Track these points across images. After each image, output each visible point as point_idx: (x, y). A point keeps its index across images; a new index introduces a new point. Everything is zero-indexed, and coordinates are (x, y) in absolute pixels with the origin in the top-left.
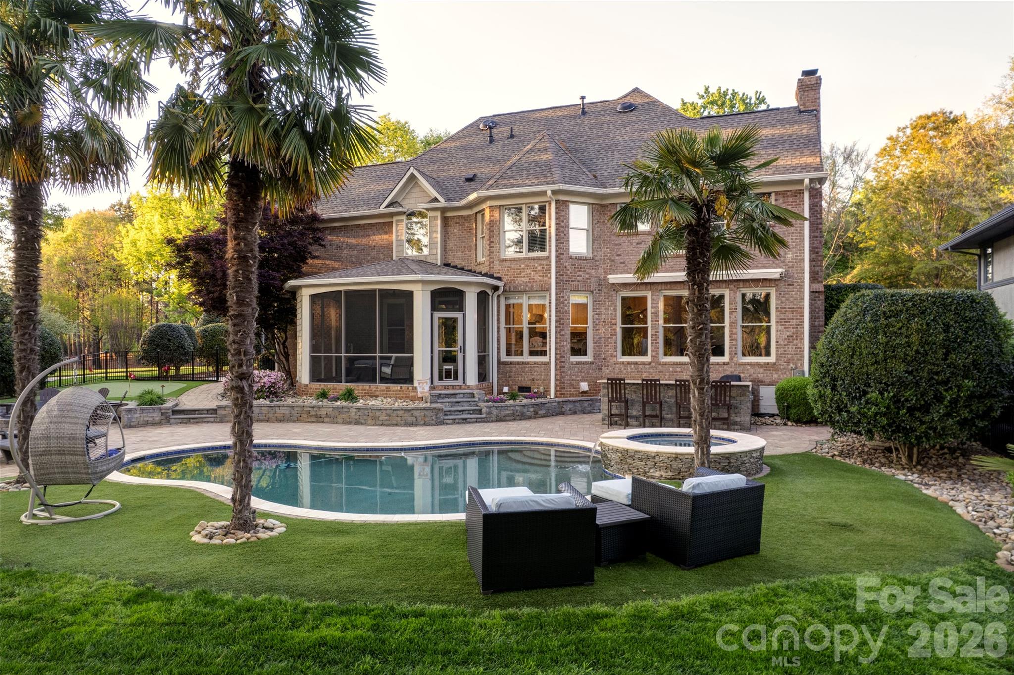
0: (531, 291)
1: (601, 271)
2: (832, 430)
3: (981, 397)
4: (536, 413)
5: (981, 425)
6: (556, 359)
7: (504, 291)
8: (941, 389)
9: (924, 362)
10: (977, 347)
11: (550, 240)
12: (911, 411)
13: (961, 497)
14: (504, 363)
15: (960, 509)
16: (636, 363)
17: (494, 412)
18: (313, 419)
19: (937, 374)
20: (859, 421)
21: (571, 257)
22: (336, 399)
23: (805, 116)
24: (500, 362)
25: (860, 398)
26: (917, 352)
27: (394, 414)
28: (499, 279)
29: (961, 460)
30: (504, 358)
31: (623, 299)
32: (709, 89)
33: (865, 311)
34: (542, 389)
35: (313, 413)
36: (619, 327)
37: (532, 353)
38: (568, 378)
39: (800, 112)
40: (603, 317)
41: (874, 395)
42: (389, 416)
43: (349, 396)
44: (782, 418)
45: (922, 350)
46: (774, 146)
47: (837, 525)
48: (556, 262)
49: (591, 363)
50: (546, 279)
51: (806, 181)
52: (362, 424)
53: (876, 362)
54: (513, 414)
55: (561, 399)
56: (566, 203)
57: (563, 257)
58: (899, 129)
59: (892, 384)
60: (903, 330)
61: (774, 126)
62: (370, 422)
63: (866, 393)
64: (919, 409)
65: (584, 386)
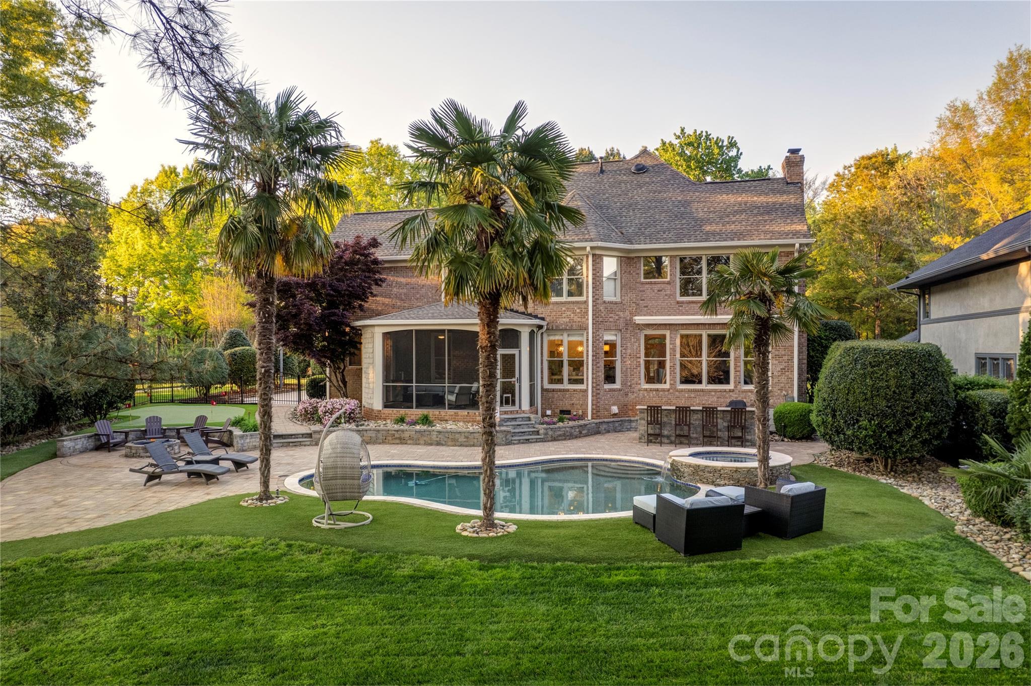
0: (571, 329)
1: (627, 313)
2: (830, 447)
3: (935, 424)
4: (581, 433)
5: (935, 443)
6: (593, 387)
7: (548, 329)
8: (910, 418)
9: (899, 399)
10: (933, 388)
11: (587, 287)
12: (890, 434)
13: (925, 494)
14: (547, 390)
15: (926, 502)
16: (657, 390)
17: (550, 433)
18: (398, 441)
19: (907, 408)
20: (853, 441)
21: (604, 302)
22: (414, 423)
23: (792, 188)
24: (543, 390)
25: (854, 425)
26: (894, 392)
27: (471, 437)
28: (543, 319)
29: (918, 467)
30: (547, 386)
31: (646, 335)
32: (685, 131)
33: (856, 360)
34: (580, 412)
35: (397, 435)
36: (642, 359)
37: (571, 381)
38: (602, 402)
39: (788, 183)
40: (629, 351)
41: (864, 423)
42: (467, 438)
43: (426, 420)
44: (780, 435)
45: (897, 391)
46: (768, 213)
47: (858, 513)
48: (593, 306)
49: (620, 390)
50: (584, 320)
51: (797, 246)
52: (442, 445)
53: (866, 399)
54: (564, 435)
55: (598, 421)
56: (601, 256)
57: (599, 301)
58: (845, 168)
59: (877, 415)
60: (884, 376)
61: (767, 194)
62: (450, 443)
63: (858, 421)
64: (895, 433)
65: (615, 409)
